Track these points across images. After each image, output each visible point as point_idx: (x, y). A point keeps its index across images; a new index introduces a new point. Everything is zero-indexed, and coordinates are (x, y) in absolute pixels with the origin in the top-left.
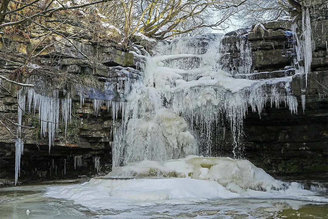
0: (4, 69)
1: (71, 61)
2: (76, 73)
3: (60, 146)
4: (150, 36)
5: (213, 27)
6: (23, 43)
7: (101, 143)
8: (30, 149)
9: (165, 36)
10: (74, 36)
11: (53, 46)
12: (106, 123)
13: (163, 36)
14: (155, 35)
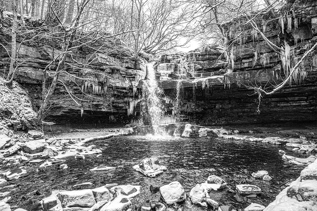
0: (73, 71)
1: (107, 67)
2: (109, 73)
3: (102, 111)
4: (148, 52)
5: (182, 47)
6: (82, 57)
7: (123, 109)
8: (86, 113)
9: (156, 52)
10: (108, 53)
11: (97, 59)
12: (126, 99)
13: (155, 52)
14: (151, 52)
